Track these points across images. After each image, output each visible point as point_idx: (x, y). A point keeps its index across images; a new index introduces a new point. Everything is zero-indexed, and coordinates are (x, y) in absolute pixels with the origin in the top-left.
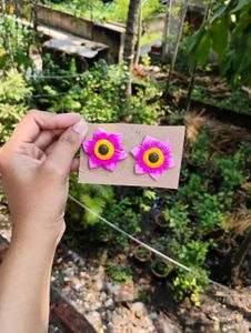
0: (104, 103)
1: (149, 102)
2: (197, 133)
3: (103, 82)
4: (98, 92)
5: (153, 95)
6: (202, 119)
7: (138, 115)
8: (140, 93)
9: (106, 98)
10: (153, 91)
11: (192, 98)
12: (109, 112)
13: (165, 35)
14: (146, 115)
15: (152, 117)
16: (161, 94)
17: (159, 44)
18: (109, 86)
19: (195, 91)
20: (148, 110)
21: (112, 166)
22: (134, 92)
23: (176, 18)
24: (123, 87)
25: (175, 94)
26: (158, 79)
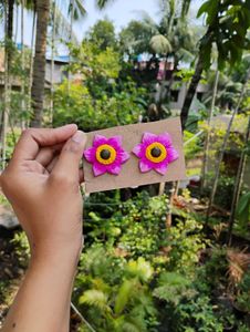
0: (144, 232)
1: (190, 234)
2: (242, 272)
3: (144, 211)
4: (139, 221)
5: (193, 227)
6: (246, 256)
7: (177, 246)
8: (180, 224)
9: (146, 227)
10: (193, 224)
11: (233, 232)
12: (149, 242)
13: (203, 172)
14: (186, 247)
15: (192, 250)
16: (201, 227)
17: (198, 178)
18: (150, 215)
19: (236, 225)
20: (188, 242)
21: (117, 169)
22: (174, 224)
23: (214, 158)
24: (164, 218)
25: (215, 228)
26: (197, 210)
